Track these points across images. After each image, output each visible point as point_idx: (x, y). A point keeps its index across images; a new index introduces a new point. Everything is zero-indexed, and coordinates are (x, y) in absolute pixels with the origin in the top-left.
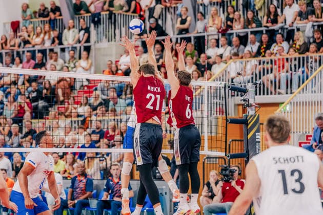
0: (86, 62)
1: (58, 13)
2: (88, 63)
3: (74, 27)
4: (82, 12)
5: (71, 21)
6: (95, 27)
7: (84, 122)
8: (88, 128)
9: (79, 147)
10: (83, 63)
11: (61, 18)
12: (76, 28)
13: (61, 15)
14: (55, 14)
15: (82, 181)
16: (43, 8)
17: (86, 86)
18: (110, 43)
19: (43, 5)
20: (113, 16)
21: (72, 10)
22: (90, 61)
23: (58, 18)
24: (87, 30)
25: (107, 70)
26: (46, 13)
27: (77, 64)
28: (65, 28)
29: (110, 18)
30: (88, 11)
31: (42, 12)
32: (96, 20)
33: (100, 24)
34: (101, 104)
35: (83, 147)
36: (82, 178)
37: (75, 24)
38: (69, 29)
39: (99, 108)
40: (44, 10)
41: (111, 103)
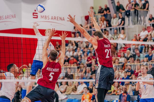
0: (123, 35)
1: (108, 11)
2: (124, 36)
3: (116, 17)
4: (120, 10)
5: (115, 15)
6: (127, 17)
7: (123, 66)
8: (125, 69)
9: (121, 79)
10: (122, 36)
11: (109, 13)
12: (118, 18)
13: (110, 12)
14: (106, 11)
15: (125, 96)
16: (100, 9)
17: (124, 48)
18: (135, 25)
19: (100, 7)
20: (137, 12)
21: (115, 9)
22: (125, 35)
23: (108, 13)
24: (123, 19)
25: (134, 39)
26: (102, 11)
27: (118, 36)
28: (112, 18)
29: (135, 13)
30: (124, 9)
31: (100, 11)
32: (128, 14)
33: (130, 16)
34: (131, 57)
35: (123, 79)
36: (125, 94)
37: (117, 16)
38: (114, 18)
39: (130, 58)
40: (101, 10)
41: (137, 56)
